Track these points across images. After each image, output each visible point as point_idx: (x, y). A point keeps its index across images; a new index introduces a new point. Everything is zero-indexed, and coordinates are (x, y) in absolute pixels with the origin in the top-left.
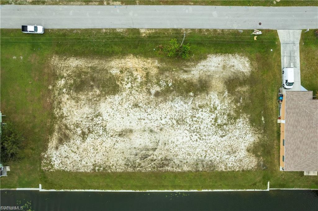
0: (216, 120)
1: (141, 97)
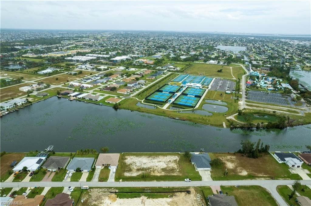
0: (135, 164)
1: (155, 168)
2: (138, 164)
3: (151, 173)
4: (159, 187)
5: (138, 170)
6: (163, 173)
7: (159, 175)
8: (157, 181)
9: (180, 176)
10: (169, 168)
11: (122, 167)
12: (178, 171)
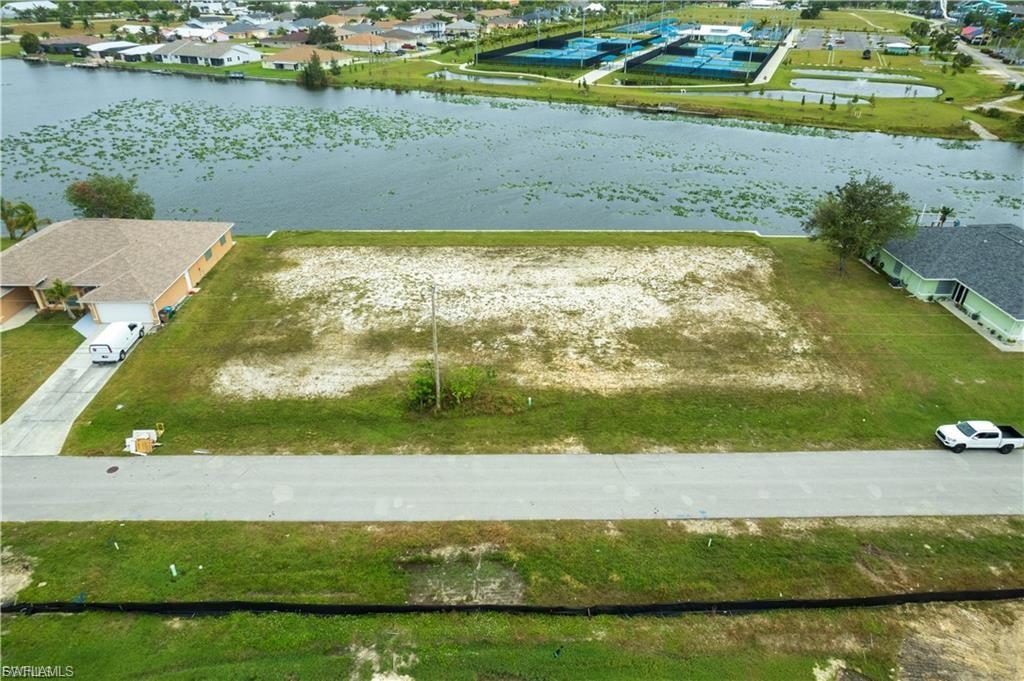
2: (384, 299)
3: (523, 366)
4: (624, 526)
5: (379, 342)
6: (651, 364)
7: (605, 383)
8: (593, 448)
9: (856, 399)
10: (706, 330)
11: (219, 314)
12: (804, 354)
